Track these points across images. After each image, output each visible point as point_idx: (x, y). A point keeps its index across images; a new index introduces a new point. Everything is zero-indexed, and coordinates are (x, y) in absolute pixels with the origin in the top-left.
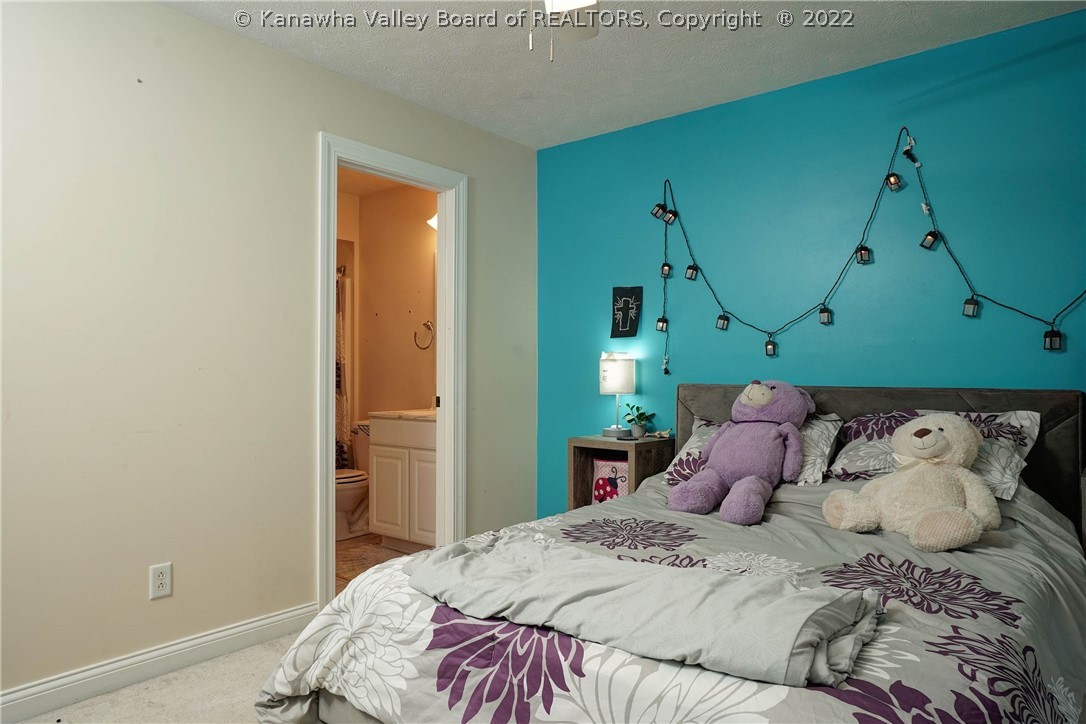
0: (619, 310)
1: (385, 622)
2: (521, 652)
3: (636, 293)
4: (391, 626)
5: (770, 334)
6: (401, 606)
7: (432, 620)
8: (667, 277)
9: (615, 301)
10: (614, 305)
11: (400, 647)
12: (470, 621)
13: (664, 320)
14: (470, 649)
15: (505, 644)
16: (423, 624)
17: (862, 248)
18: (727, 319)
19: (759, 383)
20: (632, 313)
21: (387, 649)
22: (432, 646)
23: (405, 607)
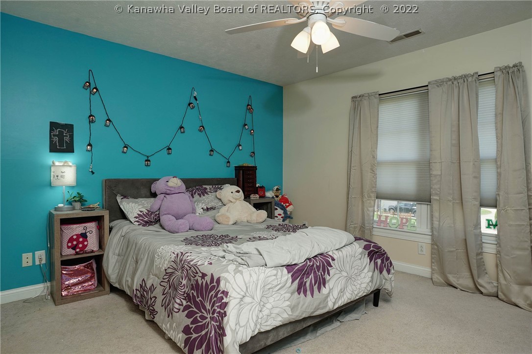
0: (54, 135)
1: (269, 286)
2: (318, 264)
3: (70, 128)
4: (273, 286)
5: (148, 157)
6: (274, 275)
7: (288, 273)
8: (91, 122)
9: (51, 130)
10: (50, 133)
11: (279, 292)
12: (301, 265)
13: (90, 145)
14: (304, 274)
15: (313, 265)
16: (286, 276)
17: (181, 127)
18: (127, 148)
19: (176, 177)
20: (67, 139)
21: (273, 296)
22: (293, 282)
23: (275, 275)
